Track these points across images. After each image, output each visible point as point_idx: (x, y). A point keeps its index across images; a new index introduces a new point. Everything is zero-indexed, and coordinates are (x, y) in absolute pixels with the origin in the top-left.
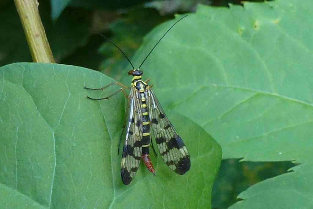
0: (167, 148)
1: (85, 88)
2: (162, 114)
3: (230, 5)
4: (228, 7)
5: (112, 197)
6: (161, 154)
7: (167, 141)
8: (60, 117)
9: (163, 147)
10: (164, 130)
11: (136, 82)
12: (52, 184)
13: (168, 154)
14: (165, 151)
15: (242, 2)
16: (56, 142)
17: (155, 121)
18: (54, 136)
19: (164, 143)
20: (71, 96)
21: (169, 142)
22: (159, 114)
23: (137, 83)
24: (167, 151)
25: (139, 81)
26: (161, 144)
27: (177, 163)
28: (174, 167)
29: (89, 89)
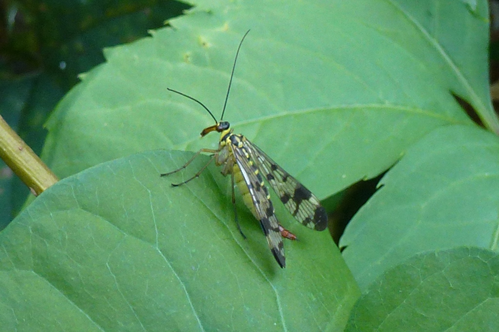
0: (296, 205)
1: (162, 175)
2: (273, 164)
3: (151, 32)
4: (150, 35)
5: (274, 292)
6: (294, 214)
7: (292, 196)
8: (154, 225)
9: (291, 204)
10: (284, 183)
11: (229, 137)
12: (194, 311)
13: (299, 211)
14: (295, 209)
15: (166, 22)
16: (167, 258)
17: (270, 177)
18: (160, 252)
19: (291, 200)
20: (151, 192)
21: (294, 197)
22: (270, 166)
23: (230, 139)
24: (297, 208)
25: (231, 135)
26: (288, 203)
27: (312, 218)
28: (312, 225)
29: (168, 174)
